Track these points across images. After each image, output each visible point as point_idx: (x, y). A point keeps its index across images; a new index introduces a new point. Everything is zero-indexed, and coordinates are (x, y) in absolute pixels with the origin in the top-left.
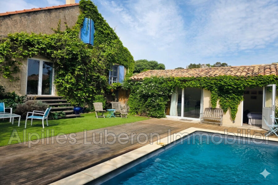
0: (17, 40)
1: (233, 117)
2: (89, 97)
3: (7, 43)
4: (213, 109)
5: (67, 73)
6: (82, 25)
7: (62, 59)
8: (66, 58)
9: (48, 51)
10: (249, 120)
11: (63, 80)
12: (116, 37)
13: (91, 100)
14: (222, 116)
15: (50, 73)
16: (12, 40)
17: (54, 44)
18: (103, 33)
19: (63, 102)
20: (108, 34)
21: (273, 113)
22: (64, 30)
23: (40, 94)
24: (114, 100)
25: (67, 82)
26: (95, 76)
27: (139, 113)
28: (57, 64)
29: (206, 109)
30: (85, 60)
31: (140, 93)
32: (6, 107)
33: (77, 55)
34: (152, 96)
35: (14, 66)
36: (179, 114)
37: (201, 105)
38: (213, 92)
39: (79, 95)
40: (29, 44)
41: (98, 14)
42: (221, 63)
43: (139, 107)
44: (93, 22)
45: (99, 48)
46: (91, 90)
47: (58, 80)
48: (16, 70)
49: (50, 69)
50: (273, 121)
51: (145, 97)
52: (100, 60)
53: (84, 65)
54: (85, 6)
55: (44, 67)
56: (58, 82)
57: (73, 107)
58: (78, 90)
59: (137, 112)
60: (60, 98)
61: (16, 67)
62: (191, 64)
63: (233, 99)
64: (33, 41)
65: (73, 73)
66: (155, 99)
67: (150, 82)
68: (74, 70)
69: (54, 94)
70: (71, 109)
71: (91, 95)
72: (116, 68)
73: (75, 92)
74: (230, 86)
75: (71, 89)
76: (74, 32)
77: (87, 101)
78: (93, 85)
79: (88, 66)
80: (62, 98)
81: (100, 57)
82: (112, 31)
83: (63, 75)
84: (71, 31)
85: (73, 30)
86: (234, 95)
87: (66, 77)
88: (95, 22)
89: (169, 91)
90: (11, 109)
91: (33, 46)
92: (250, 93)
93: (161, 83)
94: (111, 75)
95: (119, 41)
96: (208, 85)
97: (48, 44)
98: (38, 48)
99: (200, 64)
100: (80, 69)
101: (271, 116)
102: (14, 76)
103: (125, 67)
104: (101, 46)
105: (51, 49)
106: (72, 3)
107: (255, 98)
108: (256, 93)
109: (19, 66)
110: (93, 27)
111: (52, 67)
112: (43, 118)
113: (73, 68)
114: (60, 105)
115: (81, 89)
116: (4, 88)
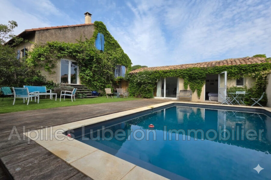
0: (53, 46)
1: (199, 95)
2: (102, 85)
3: (46, 48)
4: (185, 91)
5: (86, 69)
6: (96, 38)
7: (83, 59)
8: (86, 59)
9: (74, 54)
10: (209, 97)
11: (84, 74)
12: (119, 47)
13: (103, 88)
14: (191, 94)
15: (75, 70)
16: (50, 46)
17: (78, 49)
18: (110, 44)
19: (85, 88)
20: (114, 44)
21: (226, 90)
22: (84, 40)
23: (69, 83)
24: (118, 88)
25: (87, 75)
26: (105, 71)
27: (136, 96)
28: (80, 63)
29: (180, 91)
30: (99, 61)
31: (136, 82)
32: (47, 90)
33: (93, 57)
34: (144, 83)
35: (52, 64)
36: (163, 96)
37: (177, 88)
38: (185, 79)
39: (95, 84)
40: (61, 49)
41: (107, 31)
43: (136, 92)
44: (104, 36)
45: (108, 53)
46: (103, 81)
47: (81, 74)
48: (53, 66)
49: (76, 67)
50: (225, 95)
51: (139, 84)
52: (109, 61)
53: (98, 64)
54: (98, 25)
55: (72, 66)
56: (81, 75)
57: (91, 92)
58: (94, 81)
59: (134, 95)
61: (53, 64)
63: (199, 83)
64: (64, 47)
65: (91, 70)
66: (146, 86)
67: (142, 74)
68: (92, 67)
69: (78, 83)
70: (90, 93)
71: (103, 85)
72: (120, 67)
73: (92, 82)
74: (196, 74)
75: (90, 80)
76: (91, 42)
77: (101, 89)
78: (104, 78)
79: (100, 65)
80: (84, 86)
81: (109, 60)
82: (116, 43)
83: (84, 71)
84: (89, 41)
85: (90, 41)
86: (199, 80)
87: (86, 72)
88: (105, 36)
89: (156, 80)
90: (51, 90)
91: (64, 50)
92: (210, 81)
93: (150, 75)
94: (116, 72)
95: (121, 49)
96: (182, 75)
97: (74, 49)
98: (67, 52)
100: (96, 66)
101: (224, 92)
102: (52, 70)
103: (125, 66)
104: (109, 52)
105: (76, 53)
106: (89, 23)
107: (213, 84)
108: (213, 81)
109: (55, 63)
110: (104, 39)
111: (77, 65)
112: (72, 95)
113: (91, 66)
114: (83, 90)
115: (96, 81)
116: (45, 77)
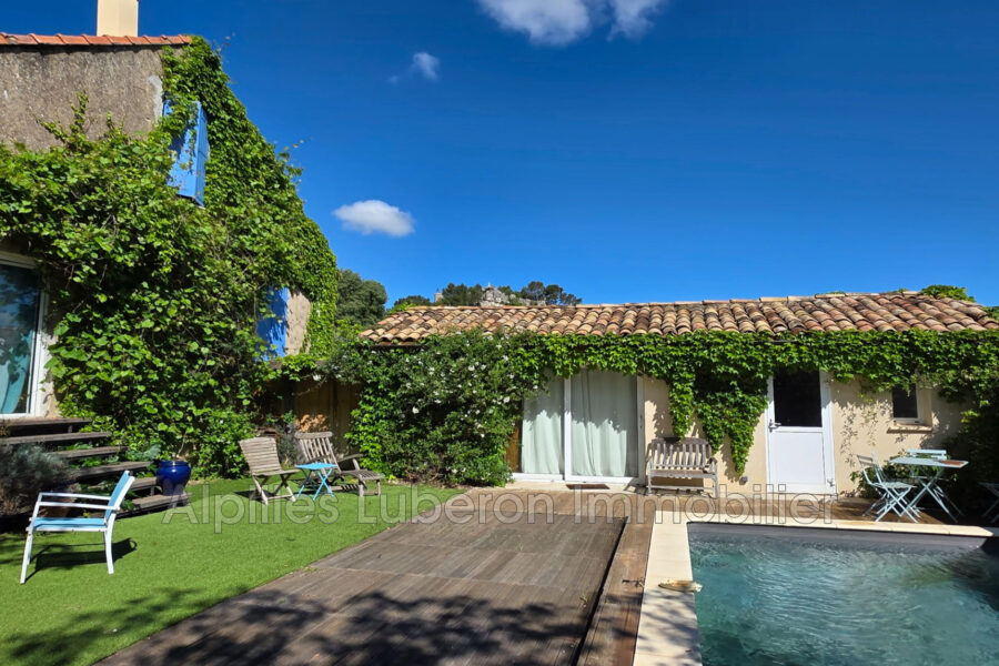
1: (741, 465)
27: (409, 474)
38: (680, 385)
42: (546, 286)
44: (205, 116)
60: (77, 427)
62: (451, 286)
99: (479, 287)
110: (205, 134)
